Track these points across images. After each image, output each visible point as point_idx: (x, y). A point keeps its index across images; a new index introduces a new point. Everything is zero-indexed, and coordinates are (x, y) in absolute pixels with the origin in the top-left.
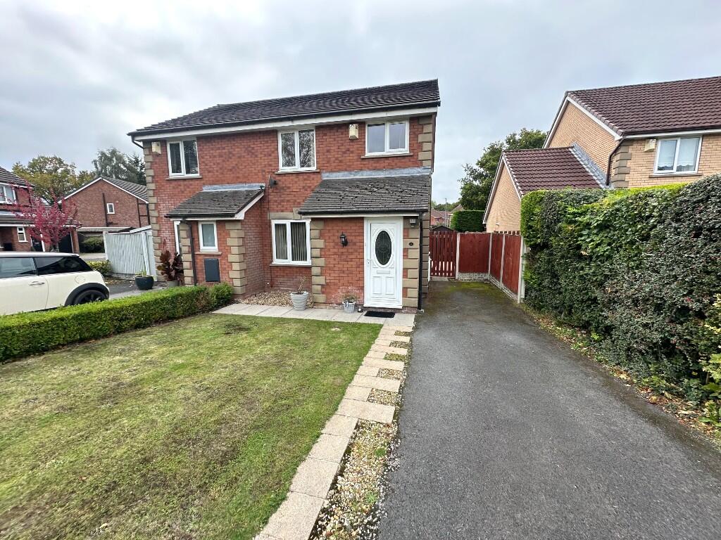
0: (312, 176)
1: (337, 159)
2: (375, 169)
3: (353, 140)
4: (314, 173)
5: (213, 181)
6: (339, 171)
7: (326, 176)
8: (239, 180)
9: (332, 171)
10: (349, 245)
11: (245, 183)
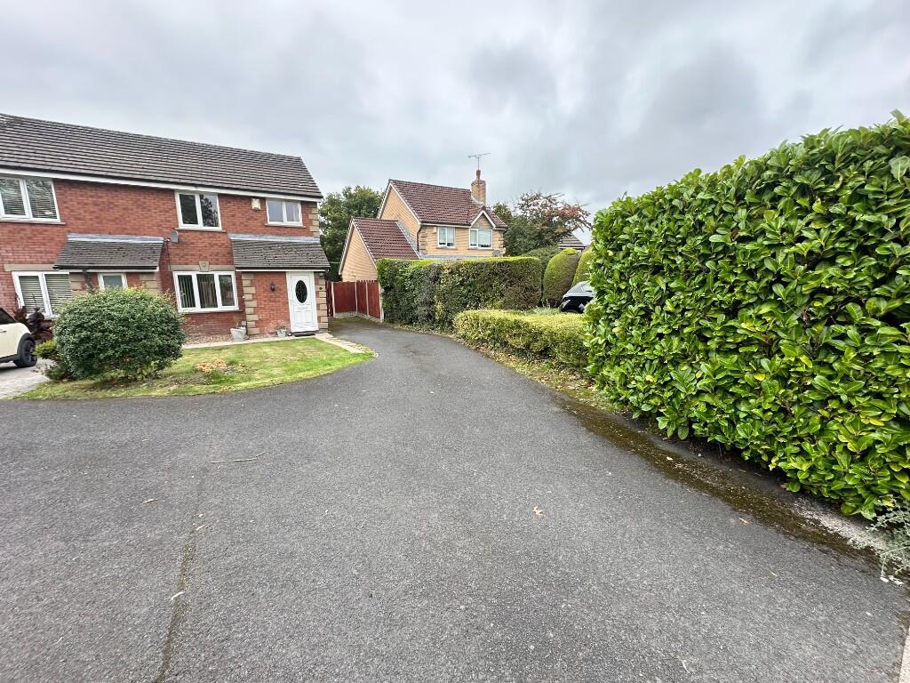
0: (218, 235)
1: (242, 223)
2: (278, 235)
3: (256, 210)
4: (220, 232)
5: (85, 229)
6: (245, 233)
7: (233, 237)
8: (126, 231)
9: (238, 233)
10: (276, 290)
11: (136, 235)
